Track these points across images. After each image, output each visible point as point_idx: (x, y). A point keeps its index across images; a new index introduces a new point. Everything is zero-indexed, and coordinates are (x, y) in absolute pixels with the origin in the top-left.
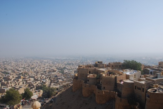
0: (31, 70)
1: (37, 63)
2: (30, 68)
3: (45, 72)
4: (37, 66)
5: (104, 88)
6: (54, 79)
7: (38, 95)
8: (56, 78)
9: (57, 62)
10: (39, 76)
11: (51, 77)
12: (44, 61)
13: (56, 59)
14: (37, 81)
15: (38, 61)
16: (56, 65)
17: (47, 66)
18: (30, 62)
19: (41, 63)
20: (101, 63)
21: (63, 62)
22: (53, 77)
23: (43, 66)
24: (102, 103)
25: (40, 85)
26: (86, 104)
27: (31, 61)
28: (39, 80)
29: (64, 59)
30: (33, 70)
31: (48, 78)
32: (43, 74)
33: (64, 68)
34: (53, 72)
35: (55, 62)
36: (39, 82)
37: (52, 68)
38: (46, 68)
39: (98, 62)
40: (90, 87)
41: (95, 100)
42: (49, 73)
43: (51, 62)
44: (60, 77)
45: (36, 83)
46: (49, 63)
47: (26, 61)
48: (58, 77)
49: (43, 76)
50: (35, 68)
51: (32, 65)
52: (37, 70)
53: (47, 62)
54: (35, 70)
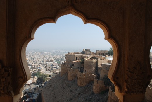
0: (30, 60)
1: (38, 54)
2: (31, 58)
3: (43, 62)
4: (37, 57)
5: (86, 71)
6: (50, 67)
7: (32, 80)
8: (52, 67)
9: (56, 54)
10: (37, 65)
11: (47, 66)
12: (45, 53)
13: (56, 52)
14: (34, 69)
15: (38, 53)
16: (55, 57)
17: (47, 57)
18: (32, 54)
19: (42, 54)
20: (89, 50)
21: (62, 54)
22: (49, 66)
23: (43, 57)
24: (82, 85)
25: (35, 72)
26: (69, 86)
27: (33, 52)
28: (36, 68)
29: (63, 51)
30: (33, 60)
31: (45, 67)
32: (41, 63)
33: (62, 59)
34: (50, 62)
35: (55, 54)
36: (35, 69)
37: (50, 59)
38: (45, 58)
39: (86, 50)
40: (74, 71)
41: (77, 83)
42: (46, 62)
43: (51, 54)
44: (55, 66)
45: (32, 70)
46: (49, 55)
47: (28, 53)
48: (54, 66)
49: (40, 64)
50: (35, 58)
51: (33, 56)
52: (36, 60)
53: (48, 54)
54: (34, 60)
